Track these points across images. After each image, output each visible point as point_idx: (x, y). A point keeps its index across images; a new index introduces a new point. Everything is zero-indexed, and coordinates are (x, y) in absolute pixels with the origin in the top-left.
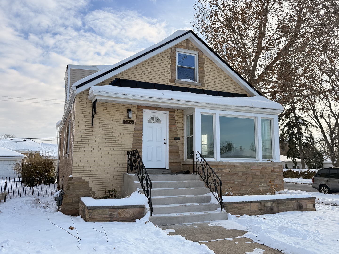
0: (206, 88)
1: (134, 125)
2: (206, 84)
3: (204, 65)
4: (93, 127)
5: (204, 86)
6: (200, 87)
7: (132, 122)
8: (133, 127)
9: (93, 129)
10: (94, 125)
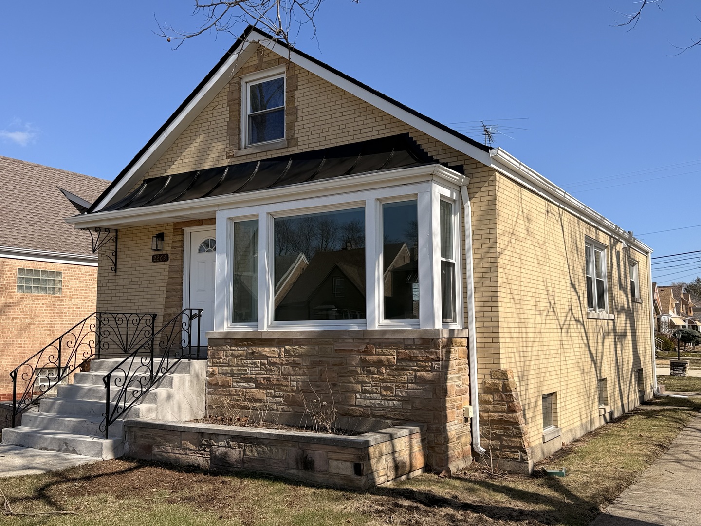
0: (300, 148)
1: (168, 262)
2: (299, 139)
3: (296, 92)
4: (117, 274)
5: (296, 145)
6: (285, 150)
7: (164, 258)
8: (167, 266)
9: (117, 277)
10: (118, 270)
